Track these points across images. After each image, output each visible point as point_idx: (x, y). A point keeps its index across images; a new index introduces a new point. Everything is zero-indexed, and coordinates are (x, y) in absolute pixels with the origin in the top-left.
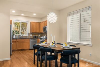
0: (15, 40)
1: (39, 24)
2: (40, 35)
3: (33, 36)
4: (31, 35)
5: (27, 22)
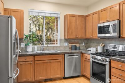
0: (31, 58)
1: (83, 19)
2: (84, 44)
3: (70, 47)
4: (66, 44)
5: (58, 16)
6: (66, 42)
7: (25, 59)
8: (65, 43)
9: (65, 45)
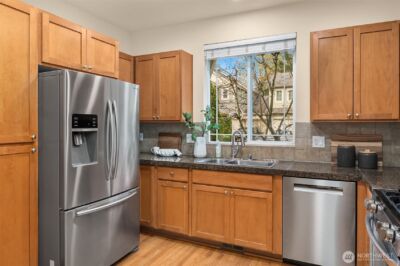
3: (334, 151)
4: (319, 142)
6: (320, 135)
7: (172, 175)
8: (314, 137)
9: (314, 146)
